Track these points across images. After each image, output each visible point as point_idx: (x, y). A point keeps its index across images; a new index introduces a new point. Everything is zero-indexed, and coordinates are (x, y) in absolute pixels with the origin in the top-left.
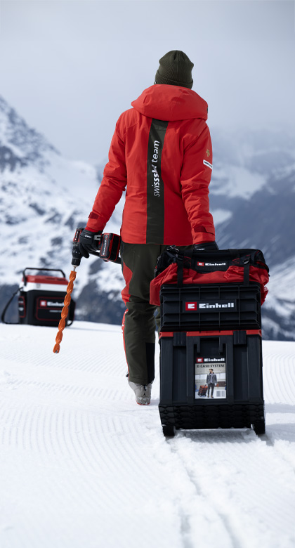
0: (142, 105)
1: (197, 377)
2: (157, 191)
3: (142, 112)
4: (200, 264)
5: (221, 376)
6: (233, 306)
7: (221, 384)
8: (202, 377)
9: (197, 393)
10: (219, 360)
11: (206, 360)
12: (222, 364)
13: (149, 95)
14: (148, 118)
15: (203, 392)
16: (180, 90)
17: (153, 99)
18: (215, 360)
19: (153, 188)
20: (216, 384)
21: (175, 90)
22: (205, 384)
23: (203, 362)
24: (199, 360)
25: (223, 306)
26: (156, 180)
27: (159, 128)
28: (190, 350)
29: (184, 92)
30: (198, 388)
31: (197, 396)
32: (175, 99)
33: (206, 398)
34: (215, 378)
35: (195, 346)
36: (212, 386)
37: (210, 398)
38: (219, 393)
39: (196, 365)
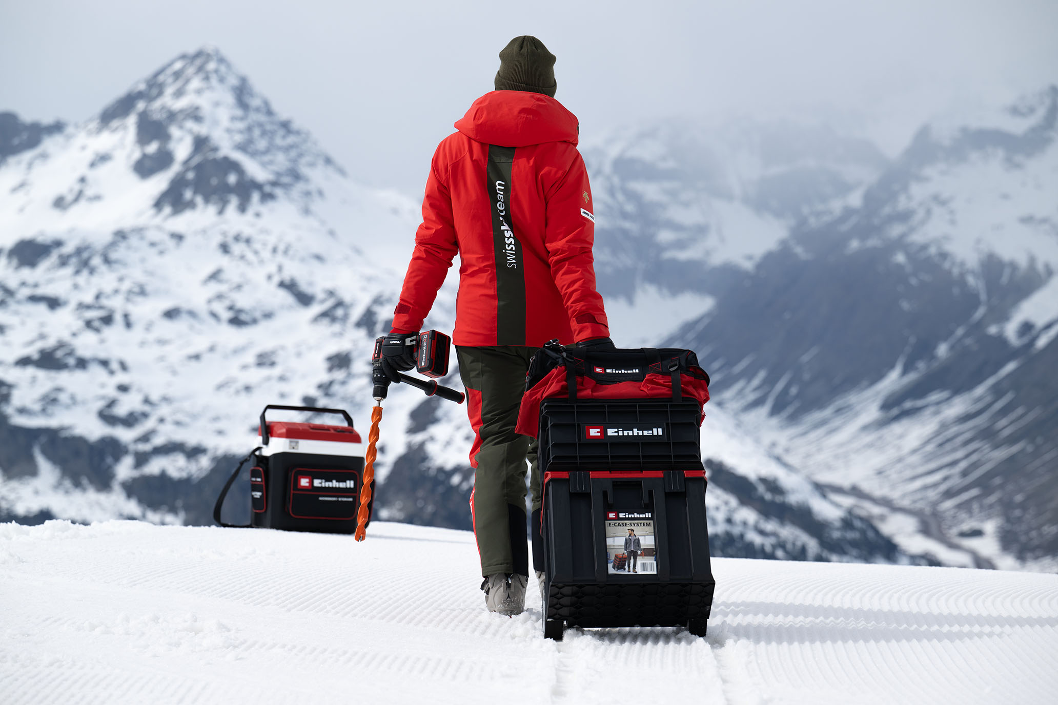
0: (471, 125)
1: (609, 541)
2: (511, 259)
3: (472, 135)
4: (598, 370)
5: (648, 541)
6: (660, 433)
7: (647, 552)
8: (616, 541)
9: (610, 566)
10: (642, 516)
11: (621, 515)
12: (648, 522)
13: (483, 107)
14: (482, 145)
15: (621, 563)
16: (533, 97)
17: (488, 114)
18: (636, 515)
19: (505, 255)
20: (639, 552)
21: (524, 98)
22: (622, 551)
23: (618, 518)
24: (612, 515)
25: (646, 433)
26: (508, 242)
27: (502, 161)
28: (596, 500)
29: (538, 100)
30: (612, 558)
31: (611, 571)
32: (523, 111)
33: (626, 573)
34: (638, 542)
35: (605, 494)
36: (635, 555)
37: (632, 573)
38: (646, 566)
39: (607, 522)
